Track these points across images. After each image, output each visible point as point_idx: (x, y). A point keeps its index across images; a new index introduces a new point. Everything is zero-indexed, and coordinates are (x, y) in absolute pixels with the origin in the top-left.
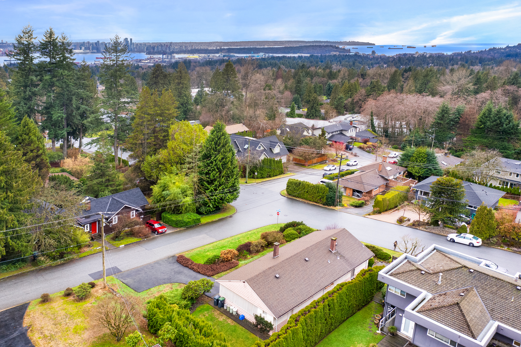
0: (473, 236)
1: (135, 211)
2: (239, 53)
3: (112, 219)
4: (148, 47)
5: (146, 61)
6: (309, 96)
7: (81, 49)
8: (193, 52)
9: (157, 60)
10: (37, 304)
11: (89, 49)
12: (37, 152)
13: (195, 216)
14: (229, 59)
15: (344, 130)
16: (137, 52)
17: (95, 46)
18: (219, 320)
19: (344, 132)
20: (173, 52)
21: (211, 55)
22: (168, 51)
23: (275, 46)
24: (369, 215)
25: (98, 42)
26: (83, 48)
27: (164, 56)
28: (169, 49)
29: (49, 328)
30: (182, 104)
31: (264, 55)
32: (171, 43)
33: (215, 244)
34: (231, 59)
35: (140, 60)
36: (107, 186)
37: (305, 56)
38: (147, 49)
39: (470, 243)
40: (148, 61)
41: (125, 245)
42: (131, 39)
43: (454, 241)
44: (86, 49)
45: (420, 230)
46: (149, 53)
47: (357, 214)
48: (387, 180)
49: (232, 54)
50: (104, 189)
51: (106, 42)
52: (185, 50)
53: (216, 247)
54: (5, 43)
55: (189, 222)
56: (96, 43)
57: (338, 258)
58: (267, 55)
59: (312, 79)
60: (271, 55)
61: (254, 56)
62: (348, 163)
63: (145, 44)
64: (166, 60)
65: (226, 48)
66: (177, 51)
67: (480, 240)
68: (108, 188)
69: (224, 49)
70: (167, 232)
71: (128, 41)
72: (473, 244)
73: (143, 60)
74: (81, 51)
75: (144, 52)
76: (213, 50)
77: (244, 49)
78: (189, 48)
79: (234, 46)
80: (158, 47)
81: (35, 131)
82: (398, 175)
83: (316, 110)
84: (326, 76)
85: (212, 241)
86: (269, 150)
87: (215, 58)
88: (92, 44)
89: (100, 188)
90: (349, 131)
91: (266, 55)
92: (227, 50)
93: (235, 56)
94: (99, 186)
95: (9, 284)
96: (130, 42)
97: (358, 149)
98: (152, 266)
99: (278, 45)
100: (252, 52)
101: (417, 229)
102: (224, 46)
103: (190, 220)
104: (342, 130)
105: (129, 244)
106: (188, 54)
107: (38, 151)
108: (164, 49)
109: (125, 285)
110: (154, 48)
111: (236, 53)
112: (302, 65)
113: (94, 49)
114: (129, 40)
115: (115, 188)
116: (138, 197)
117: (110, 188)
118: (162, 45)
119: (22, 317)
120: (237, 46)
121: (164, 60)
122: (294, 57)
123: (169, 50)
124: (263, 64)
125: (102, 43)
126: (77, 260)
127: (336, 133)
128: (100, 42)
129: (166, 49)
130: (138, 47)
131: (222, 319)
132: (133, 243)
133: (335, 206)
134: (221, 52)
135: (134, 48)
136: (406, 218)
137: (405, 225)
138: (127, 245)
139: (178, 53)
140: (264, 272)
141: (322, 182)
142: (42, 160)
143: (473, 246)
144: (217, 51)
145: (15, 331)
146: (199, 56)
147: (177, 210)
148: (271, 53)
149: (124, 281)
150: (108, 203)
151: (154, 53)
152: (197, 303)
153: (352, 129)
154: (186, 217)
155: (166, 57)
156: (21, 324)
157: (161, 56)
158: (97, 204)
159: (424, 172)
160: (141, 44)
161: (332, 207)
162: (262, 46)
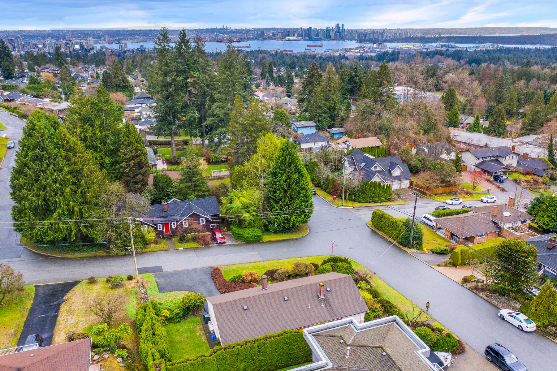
0: (526, 317)
1: (204, 218)
2: (461, 42)
3: (182, 223)
4: (359, 34)
5: (356, 51)
6: (510, 105)
7: (294, 36)
8: (408, 40)
9: (367, 49)
10: (85, 284)
11: (302, 36)
12: (136, 153)
13: (256, 232)
14: (447, 50)
15: (500, 157)
16: (349, 40)
17: (307, 32)
18: (197, 334)
19: (500, 159)
20: (385, 41)
21: (427, 45)
22: (380, 39)
23: (509, 33)
24: (439, 266)
25: (311, 27)
26: (296, 35)
27: (375, 45)
28: (382, 36)
29: (77, 304)
30: (329, 109)
31: (492, 45)
32: (384, 30)
33: (258, 263)
34: (450, 50)
35: (350, 49)
36: (195, 190)
37: (544, 49)
38: (359, 36)
39: (520, 326)
40: (358, 50)
41: (184, 249)
42: (343, 25)
43: (503, 319)
44: (298, 35)
45: (478, 295)
46: (360, 41)
47: (426, 262)
48: (500, 228)
49: (452, 44)
50: (191, 193)
51: (318, 28)
52: (399, 38)
53: (256, 267)
54: (229, 29)
55: (248, 237)
56: (308, 29)
57: (323, 305)
58: (496, 46)
59: (528, 81)
60: (501, 45)
61: (478, 47)
62: (483, 198)
63: (357, 31)
64: (376, 49)
65: (446, 36)
66: (390, 39)
67: (533, 325)
68: (195, 192)
69: (444, 38)
70: (226, 244)
71: (340, 28)
72: (522, 328)
73: (353, 49)
74: (294, 38)
75: (355, 40)
76: (431, 38)
77: (468, 37)
78: (404, 36)
79: (457, 33)
80: (370, 34)
81: (134, 133)
82: (519, 224)
83: (499, 126)
84: (548, 79)
85: (258, 260)
86: (387, 172)
87: (432, 49)
88: (305, 30)
89: (188, 192)
90: (507, 158)
91: (494, 46)
92: (447, 39)
93: (455, 47)
94: (188, 189)
95: (81, 262)
96: (341, 28)
97: (513, 183)
98: (187, 272)
99: (513, 33)
100: (477, 42)
101: (476, 294)
102: (444, 33)
103: (249, 235)
104: (497, 156)
105: (188, 248)
106: (402, 42)
107: (137, 151)
108: (376, 37)
109: (156, 283)
110: (365, 36)
111: (457, 42)
112: (528, 62)
113: (306, 36)
114: (341, 26)
115: (200, 193)
116: (212, 205)
117: (197, 193)
118: (374, 32)
119: (67, 292)
120: (461, 33)
121: (374, 50)
122: (529, 50)
123: (382, 38)
124: (483, 58)
125: (314, 30)
126: (140, 253)
127: (489, 159)
128: (312, 28)
129: (379, 37)
130: (349, 34)
131: (199, 334)
132: (191, 248)
133: (410, 248)
134: (440, 41)
135: (345, 35)
136: (476, 278)
137: (467, 287)
138: (186, 248)
139: (391, 41)
140: (235, 300)
141: (425, 217)
142: (141, 160)
143: (522, 330)
144: (435, 40)
145: (56, 301)
146: (413, 46)
147: (241, 224)
148: (502, 43)
149: (157, 280)
150: (184, 207)
151: (365, 41)
152: (192, 314)
153: (511, 156)
154: (247, 233)
155: (377, 47)
156: (63, 296)
157: (371, 45)
158: (175, 207)
159: (554, 226)
160: (352, 31)
161: (406, 249)
162: (491, 33)
